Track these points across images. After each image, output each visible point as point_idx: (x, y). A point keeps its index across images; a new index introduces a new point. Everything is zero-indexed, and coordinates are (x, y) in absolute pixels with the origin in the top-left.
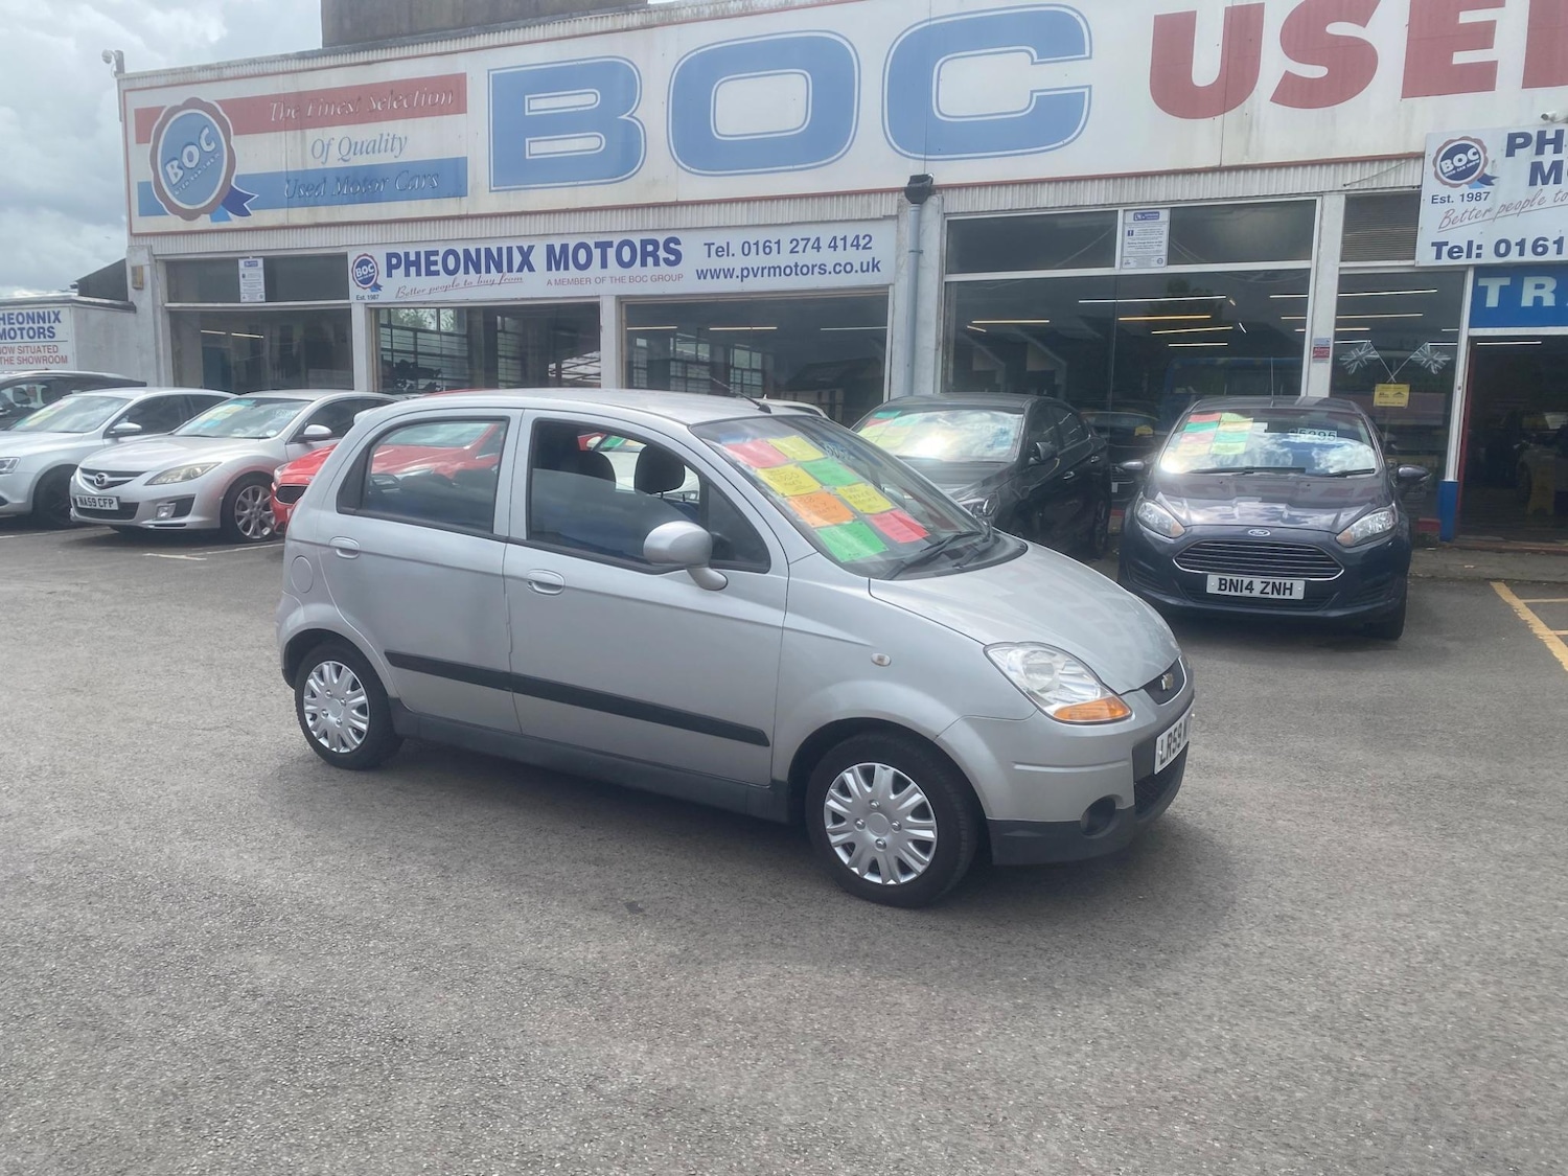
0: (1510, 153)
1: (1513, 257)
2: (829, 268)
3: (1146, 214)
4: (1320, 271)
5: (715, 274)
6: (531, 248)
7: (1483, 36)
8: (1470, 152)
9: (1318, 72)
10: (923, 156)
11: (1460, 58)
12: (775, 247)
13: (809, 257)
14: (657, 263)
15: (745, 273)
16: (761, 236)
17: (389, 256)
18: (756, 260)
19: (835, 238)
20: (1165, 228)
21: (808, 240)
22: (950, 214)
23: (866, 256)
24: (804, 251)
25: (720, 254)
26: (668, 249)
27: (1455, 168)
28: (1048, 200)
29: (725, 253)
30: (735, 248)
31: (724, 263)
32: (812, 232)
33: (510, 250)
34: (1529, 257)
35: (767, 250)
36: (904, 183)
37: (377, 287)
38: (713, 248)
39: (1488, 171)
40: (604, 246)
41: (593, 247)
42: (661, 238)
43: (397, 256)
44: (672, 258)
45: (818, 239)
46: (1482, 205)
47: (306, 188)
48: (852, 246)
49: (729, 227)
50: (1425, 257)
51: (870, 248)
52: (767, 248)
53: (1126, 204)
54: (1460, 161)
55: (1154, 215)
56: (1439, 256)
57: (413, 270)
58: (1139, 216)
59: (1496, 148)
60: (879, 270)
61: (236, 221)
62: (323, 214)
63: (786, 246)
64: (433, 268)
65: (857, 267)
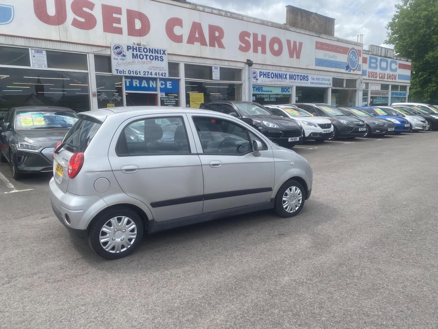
0: (128, 50)
1: (132, 75)
4: (91, 73)
7: (118, 21)
8: (120, 48)
9: (83, 20)
11: (115, 25)
20: (45, 56)
27: (118, 52)
34: (135, 75)
39: (124, 54)
46: (124, 62)
50: (114, 73)
53: (32, 47)
54: (118, 50)
55: (41, 52)
56: (117, 73)
58: (36, 51)
59: (125, 49)
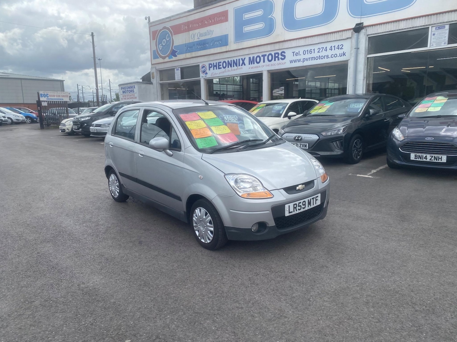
2: (330, 56)
3: (440, 27)
5: (295, 61)
6: (245, 59)
10: (360, 17)
12: (313, 51)
13: (324, 53)
14: (278, 60)
15: (304, 60)
16: (309, 48)
17: (209, 64)
18: (307, 56)
19: (331, 47)
20: (447, 31)
21: (323, 48)
22: (369, 35)
23: (341, 51)
24: (322, 52)
25: (297, 55)
26: (282, 55)
28: (403, 26)
29: (298, 54)
30: (301, 53)
31: (298, 57)
32: (324, 45)
33: (239, 59)
35: (311, 52)
36: (353, 26)
37: (207, 73)
38: (295, 53)
40: (264, 56)
41: (261, 56)
42: (280, 52)
43: (211, 64)
44: (283, 57)
45: (326, 47)
47: (190, 47)
48: (337, 48)
49: (300, 46)
51: (343, 49)
52: (310, 52)
53: (432, 24)
57: (215, 68)
58: (438, 28)
60: (345, 55)
61: (174, 58)
62: (194, 54)
63: (316, 51)
64: (220, 67)
65: (338, 55)
